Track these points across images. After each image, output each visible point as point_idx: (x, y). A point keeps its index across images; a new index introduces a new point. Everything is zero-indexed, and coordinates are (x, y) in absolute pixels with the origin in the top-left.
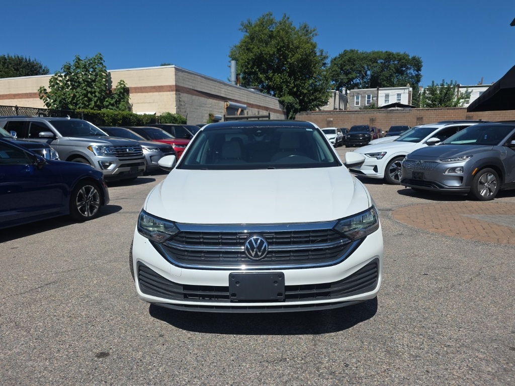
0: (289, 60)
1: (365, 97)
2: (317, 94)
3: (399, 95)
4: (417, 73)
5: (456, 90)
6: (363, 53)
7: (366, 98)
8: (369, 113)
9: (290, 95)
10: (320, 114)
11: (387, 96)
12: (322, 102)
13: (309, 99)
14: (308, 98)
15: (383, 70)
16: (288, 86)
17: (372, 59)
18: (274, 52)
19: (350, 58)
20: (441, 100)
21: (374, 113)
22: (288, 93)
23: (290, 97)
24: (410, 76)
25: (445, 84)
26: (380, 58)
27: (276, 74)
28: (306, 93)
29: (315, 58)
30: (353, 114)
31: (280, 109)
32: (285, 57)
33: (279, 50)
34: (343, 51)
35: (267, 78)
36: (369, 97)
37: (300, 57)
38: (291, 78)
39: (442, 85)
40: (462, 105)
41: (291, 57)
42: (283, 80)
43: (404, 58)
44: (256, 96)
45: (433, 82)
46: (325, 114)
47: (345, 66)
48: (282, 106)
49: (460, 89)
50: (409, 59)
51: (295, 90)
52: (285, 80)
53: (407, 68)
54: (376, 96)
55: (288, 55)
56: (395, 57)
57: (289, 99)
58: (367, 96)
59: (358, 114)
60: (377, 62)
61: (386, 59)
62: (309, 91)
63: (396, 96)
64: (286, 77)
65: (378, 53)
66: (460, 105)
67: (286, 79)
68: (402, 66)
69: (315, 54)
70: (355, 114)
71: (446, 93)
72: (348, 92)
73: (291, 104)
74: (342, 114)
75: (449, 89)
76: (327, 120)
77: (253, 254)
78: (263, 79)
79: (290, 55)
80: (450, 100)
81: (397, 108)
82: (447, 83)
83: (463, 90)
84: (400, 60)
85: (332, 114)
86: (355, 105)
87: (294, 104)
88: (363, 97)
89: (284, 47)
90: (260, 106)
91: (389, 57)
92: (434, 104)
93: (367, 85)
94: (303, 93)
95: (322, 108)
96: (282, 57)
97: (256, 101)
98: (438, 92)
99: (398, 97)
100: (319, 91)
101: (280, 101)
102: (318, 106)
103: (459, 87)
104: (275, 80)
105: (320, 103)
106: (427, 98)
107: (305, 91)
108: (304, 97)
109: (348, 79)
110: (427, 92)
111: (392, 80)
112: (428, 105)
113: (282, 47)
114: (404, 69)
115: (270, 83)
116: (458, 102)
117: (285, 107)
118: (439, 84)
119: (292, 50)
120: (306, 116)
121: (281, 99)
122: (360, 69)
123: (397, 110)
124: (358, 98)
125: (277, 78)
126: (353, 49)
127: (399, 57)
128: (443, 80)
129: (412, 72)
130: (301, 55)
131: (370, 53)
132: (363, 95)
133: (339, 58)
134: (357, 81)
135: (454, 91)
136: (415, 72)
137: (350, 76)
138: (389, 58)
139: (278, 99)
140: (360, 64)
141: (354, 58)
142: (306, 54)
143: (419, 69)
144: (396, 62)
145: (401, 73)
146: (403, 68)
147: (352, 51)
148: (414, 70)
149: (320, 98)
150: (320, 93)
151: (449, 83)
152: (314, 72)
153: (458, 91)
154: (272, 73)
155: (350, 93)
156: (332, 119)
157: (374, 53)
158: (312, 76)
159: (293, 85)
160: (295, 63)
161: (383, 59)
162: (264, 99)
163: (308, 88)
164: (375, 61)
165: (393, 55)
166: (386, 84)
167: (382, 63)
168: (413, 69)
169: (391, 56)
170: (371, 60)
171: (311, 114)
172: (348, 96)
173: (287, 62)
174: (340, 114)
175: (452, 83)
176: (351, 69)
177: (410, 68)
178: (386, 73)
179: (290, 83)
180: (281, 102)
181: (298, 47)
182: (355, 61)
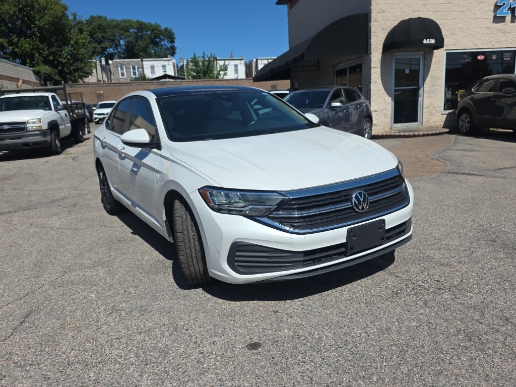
0: (37, 22)
1: (130, 68)
2: (79, 65)
3: (164, 66)
4: (171, 45)
5: (215, 63)
6: (113, 21)
7: (132, 70)
8: (141, 85)
9: (45, 64)
10: (87, 87)
11: (152, 67)
12: (85, 73)
13: (70, 70)
14: (68, 68)
15: (137, 41)
16: (40, 54)
17: (124, 27)
18: (15, 12)
19: (99, 25)
20: (204, 71)
21: (146, 85)
22: (42, 62)
23: (47, 67)
24: (165, 47)
25: (206, 57)
26: (132, 27)
27: (23, 39)
28: (65, 63)
29: (69, 22)
30: (125, 86)
31: (37, 82)
32: (32, 20)
33: (21, 10)
34: (89, 17)
35: (11, 43)
36: (134, 68)
37: (51, 19)
38: (43, 44)
39: (203, 57)
40: (223, 77)
41: (39, 20)
42: (33, 46)
43: (157, 29)
44: (3, 65)
45: (195, 54)
46: (93, 87)
47: (95, 34)
48: (38, 77)
49: (219, 62)
50: (162, 30)
51: (51, 58)
52: (35, 47)
53: (161, 40)
54: (141, 67)
55: (35, 17)
56: (147, 27)
57: (45, 69)
58: (131, 67)
59: (130, 86)
60: (129, 31)
61: (138, 28)
62: (68, 60)
63: (162, 68)
64: (37, 43)
65: (128, 21)
66: (222, 76)
67: (36, 45)
68: (156, 37)
69: (68, 17)
70: (126, 86)
71: (208, 66)
72: (110, 62)
73: (49, 75)
74: (113, 86)
75: (209, 61)
76: (96, 93)
77: (360, 207)
78: (6, 45)
79: (38, 17)
80: (212, 72)
81: (168, 80)
82: (207, 56)
83: (221, 63)
84: (152, 31)
85: (102, 86)
86: (121, 77)
87: (53, 75)
88: (128, 68)
89: (27, 6)
90: (12, 77)
91: (141, 26)
92: (199, 76)
93: (123, 56)
94: (61, 62)
95: (86, 80)
96: (26, 19)
97: (5, 71)
98: (201, 64)
99: (163, 69)
100: (80, 60)
101: (34, 72)
102: (81, 77)
103: (217, 60)
104: (22, 46)
105: (84, 74)
106: (192, 70)
107: (64, 61)
108: (63, 67)
109: (101, 48)
110: (191, 64)
111: (149, 51)
112: (194, 77)
113: (24, 6)
114: (158, 40)
115: (16, 50)
116: (219, 74)
117: (43, 78)
118: (201, 57)
119: (39, 11)
120: (71, 89)
121: (37, 68)
122: (113, 38)
123: (169, 82)
124: (122, 69)
125: (26, 45)
126: (101, 15)
127: (152, 28)
128: (204, 53)
129: (166, 43)
130: (52, 18)
131: (121, 21)
132: (127, 66)
133: (86, 24)
134: (111, 50)
135: (214, 63)
136: (169, 43)
137: (103, 45)
138: (142, 28)
139: (32, 69)
140: (112, 32)
141: (103, 25)
142: (57, 17)
143: (172, 41)
144: (149, 33)
145: (156, 44)
146: (156, 38)
147: (100, 17)
148: (168, 42)
149: (82, 68)
150: (82, 63)
151: (209, 56)
152: (70, 39)
153: (217, 63)
154: (17, 37)
155: (113, 64)
156: (102, 92)
157: (125, 21)
158: (69, 44)
159: (47, 52)
160: (46, 26)
161: (136, 29)
162: (14, 68)
163: (66, 57)
164: (127, 30)
165: (145, 25)
166: (143, 55)
167: (134, 32)
168: (166, 40)
169: (143, 26)
170: (123, 29)
171: (76, 87)
172: (111, 67)
173: (35, 25)
174: (110, 86)
175: (211, 56)
176: (103, 37)
177: (164, 40)
178: (141, 44)
179: (43, 51)
180: (37, 73)
181: (45, 8)
182: (105, 29)
